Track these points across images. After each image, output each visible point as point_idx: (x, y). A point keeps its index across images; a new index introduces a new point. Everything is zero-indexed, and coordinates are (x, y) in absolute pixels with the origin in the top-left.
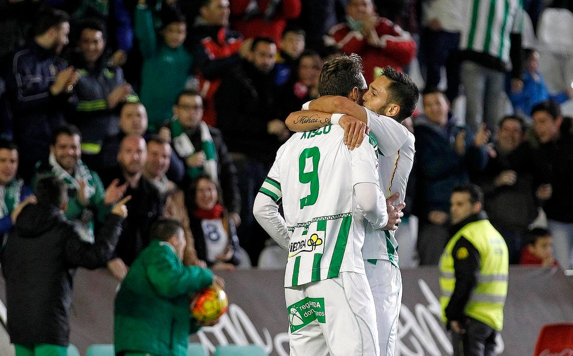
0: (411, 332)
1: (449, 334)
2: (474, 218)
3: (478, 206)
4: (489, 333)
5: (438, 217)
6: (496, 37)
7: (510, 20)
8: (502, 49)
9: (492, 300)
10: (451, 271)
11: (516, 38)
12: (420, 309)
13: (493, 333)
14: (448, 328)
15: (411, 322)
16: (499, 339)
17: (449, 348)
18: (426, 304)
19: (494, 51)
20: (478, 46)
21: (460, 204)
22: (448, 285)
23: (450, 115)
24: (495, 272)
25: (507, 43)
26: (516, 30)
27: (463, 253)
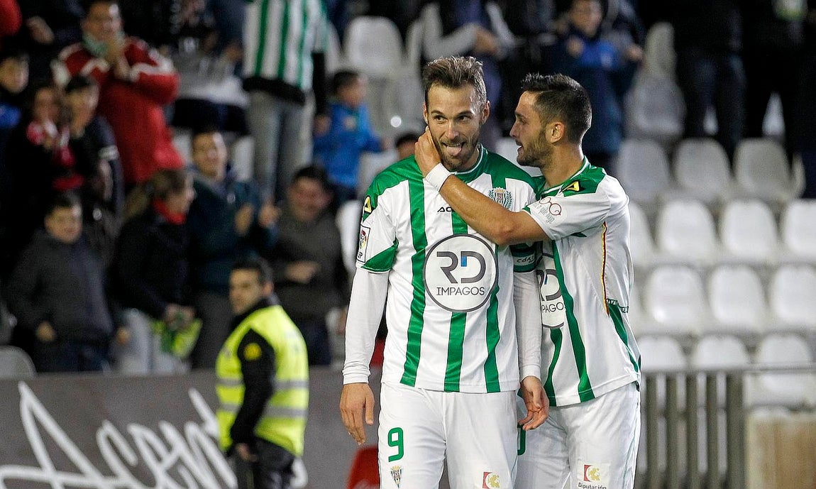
0: (180, 461)
1: (232, 461)
2: (262, 304)
3: (268, 288)
4: (286, 459)
6: (292, 58)
7: (309, 36)
8: (300, 73)
9: (288, 414)
10: (237, 376)
11: (318, 59)
12: (192, 429)
13: (291, 459)
14: (229, 454)
15: (180, 448)
16: (298, 467)
17: (231, 480)
18: (200, 421)
19: (290, 77)
20: (269, 70)
21: (246, 286)
22: (233, 396)
23: (228, 167)
25: (308, 66)
26: (318, 47)
27: (253, 351)
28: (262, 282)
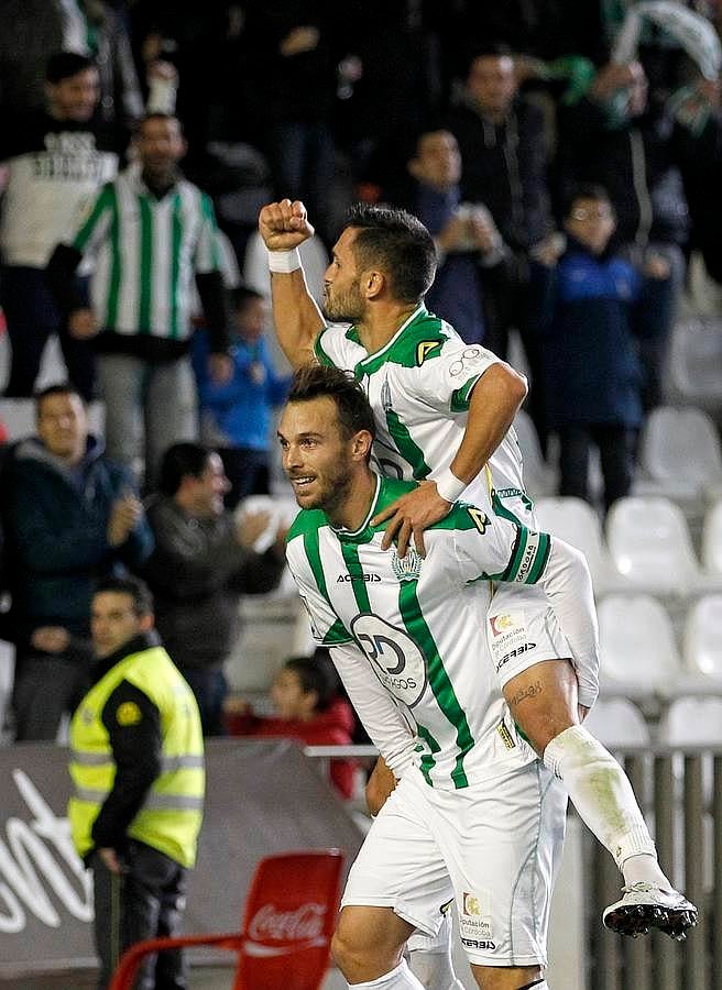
2: (137, 645)
3: (147, 621)
4: (171, 871)
5: (52, 639)
10: (103, 750)
12: (16, 828)
18: (29, 817)
21: (115, 615)
24: (181, 751)
27: (129, 713)
28: (139, 613)
